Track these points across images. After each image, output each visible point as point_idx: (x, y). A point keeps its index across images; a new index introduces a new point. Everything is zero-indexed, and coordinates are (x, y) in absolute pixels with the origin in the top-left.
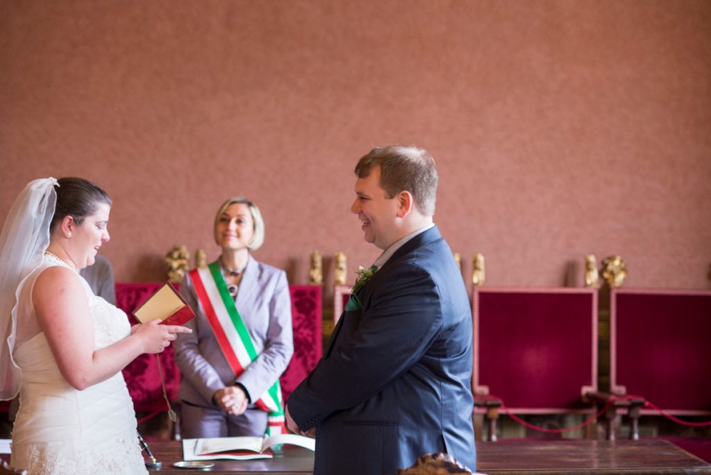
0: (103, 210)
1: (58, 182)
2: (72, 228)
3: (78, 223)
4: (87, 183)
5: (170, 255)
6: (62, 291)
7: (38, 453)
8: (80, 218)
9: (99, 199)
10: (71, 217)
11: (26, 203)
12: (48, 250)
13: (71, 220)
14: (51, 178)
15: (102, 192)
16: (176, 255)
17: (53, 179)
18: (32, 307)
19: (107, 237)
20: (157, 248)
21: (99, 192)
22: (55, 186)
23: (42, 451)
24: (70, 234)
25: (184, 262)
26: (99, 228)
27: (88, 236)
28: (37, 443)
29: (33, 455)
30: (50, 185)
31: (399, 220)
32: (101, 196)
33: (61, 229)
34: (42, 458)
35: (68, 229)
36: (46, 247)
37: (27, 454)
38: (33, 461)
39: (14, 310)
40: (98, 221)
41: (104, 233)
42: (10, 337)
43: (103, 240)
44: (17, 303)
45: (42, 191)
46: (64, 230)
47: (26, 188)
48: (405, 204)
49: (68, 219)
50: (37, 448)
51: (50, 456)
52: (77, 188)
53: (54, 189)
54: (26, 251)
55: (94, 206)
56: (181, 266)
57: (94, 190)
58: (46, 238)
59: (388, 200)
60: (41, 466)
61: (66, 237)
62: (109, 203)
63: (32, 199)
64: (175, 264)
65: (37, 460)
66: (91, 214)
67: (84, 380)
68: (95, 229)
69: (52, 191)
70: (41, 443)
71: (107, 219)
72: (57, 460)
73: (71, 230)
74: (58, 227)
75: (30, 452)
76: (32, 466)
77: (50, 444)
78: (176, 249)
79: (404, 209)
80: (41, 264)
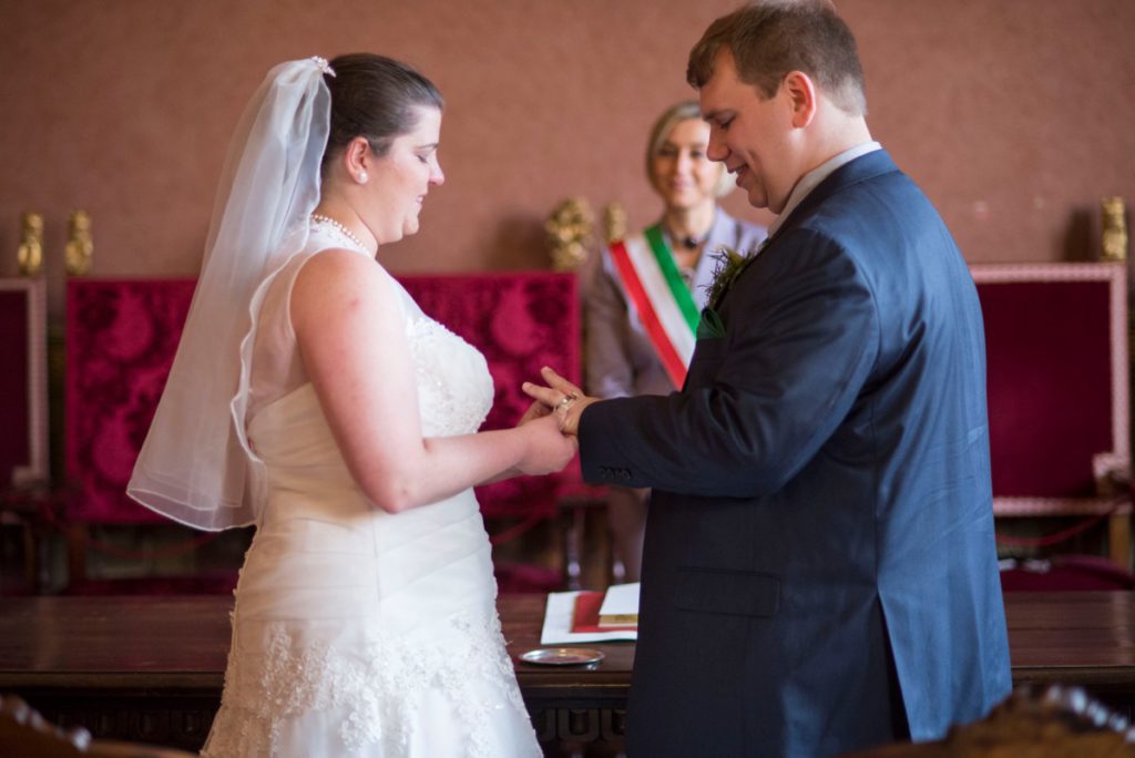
0: (427, 122)
1: (332, 64)
2: (367, 161)
3: (379, 151)
4: (389, 63)
5: (555, 217)
6: (355, 304)
7: (288, 640)
8: (381, 140)
9: (418, 98)
10: (364, 141)
11: (268, 115)
12: (319, 210)
13: (364, 146)
14: (315, 58)
15: (424, 82)
16: (566, 215)
17: (320, 60)
18: (291, 334)
19: (439, 176)
20: (530, 200)
21: (416, 81)
22: (326, 76)
23: (296, 636)
24: (364, 176)
25: (582, 230)
26: (422, 160)
27: (400, 178)
28: (287, 620)
29: (279, 643)
30: (315, 73)
31: (797, 134)
32: (422, 90)
33: (344, 165)
34: (297, 652)
35: (360, 167)
36: (312, 207)
37: (266, 640)
38: (276, 657)
39: (246, 343)
40: (420, 144)
41: (433, 171)
42: (236, 398)
43: (432, 185)
44: (253, 329)
45: (300, 88)
46: (351, 169)
47: (265, 83)
48: (802, 99)
49: (357, 146)
50: (287, 629)
51: (315, 650)
52: (372, 77)
53: (323, 82)
54: (272, 217)
55: (410, 114)
56: (577, 238)
57: (406, 80)
58: (312, 186)
59: (769, 102)
60: (293, 668)
61: (355, 183)
62: (440, 106)
63: (277, 108)
64: (565, 234)
65: (285, 655)
66: (405, 132)
67: (405, 492)
68: (412, 161)
69: (321, 87)
70: (296, 620)
71: (435, 138)
72: (327, 658)
73: (364, 167)
74: (336, 163)
75: (272, 637)
76: (274, 665)
77: (314, 624)
78: (567, 204)
79: (803, 108)
80: (304, 244)
